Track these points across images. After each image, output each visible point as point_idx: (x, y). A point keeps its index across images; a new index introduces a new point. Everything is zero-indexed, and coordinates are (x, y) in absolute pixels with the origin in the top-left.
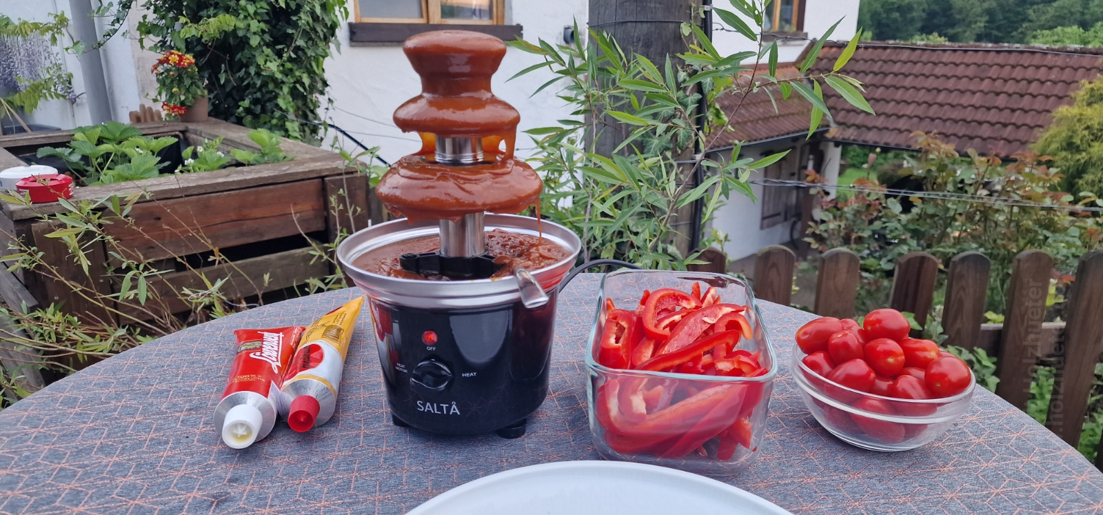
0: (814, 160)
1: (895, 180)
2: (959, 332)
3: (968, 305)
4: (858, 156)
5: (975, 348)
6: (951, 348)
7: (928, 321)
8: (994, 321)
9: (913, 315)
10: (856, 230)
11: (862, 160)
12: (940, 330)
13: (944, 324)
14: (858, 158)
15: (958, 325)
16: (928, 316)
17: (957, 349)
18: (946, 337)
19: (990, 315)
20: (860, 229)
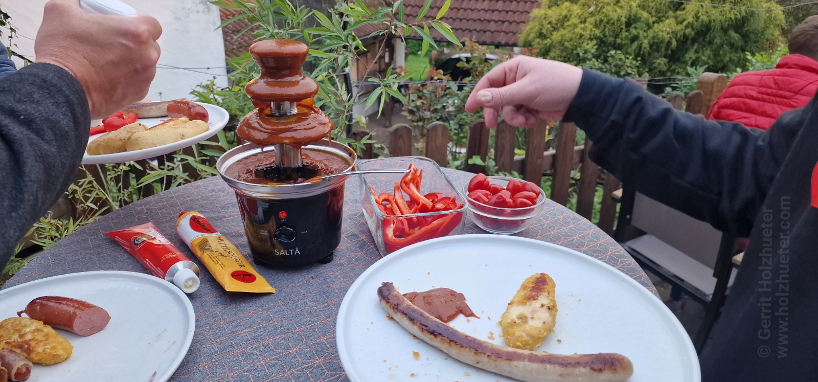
0: (389, 51)
1: (440, 62)
2: (503, 163)
3: (507, 146)
4: (414, 46)
5: (512, 172)
6: (500, 173)
7: (487, 160)
8: (520, 154)
9: (479, 157)
10: (432, 105)
11: (417, 49)
12: (494, 164)
13: (495, 160)
14: (415, 48)
15: (503, 160)
16: (487, 157)
17: (503, 174)
18: (497, 167)
19: (517, 151)
20: (434, 104)
